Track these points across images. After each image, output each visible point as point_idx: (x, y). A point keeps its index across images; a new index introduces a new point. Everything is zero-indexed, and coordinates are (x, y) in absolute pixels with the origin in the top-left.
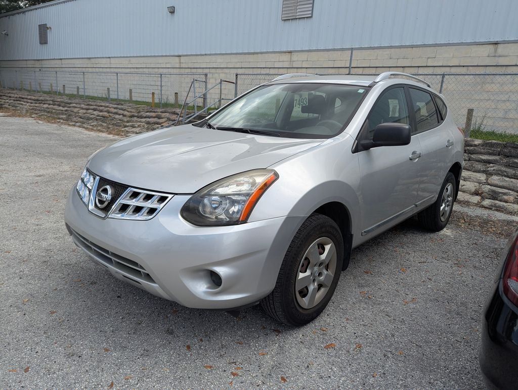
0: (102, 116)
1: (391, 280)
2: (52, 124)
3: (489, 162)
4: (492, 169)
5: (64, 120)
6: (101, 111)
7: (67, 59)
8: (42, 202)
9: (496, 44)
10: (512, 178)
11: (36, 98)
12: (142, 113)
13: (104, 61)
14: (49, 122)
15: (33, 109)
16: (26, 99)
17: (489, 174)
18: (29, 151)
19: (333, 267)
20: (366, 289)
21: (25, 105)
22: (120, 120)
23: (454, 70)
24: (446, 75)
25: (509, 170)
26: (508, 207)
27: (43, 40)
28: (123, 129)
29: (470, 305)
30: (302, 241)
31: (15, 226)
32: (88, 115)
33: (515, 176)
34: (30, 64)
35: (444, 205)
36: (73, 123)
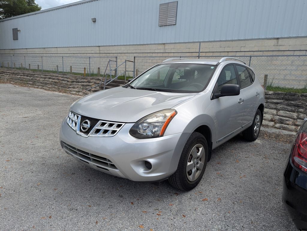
0: (54, 82)
1: (231, 167)
2: (24, 87)
3: (277, 103)
4: (279, 107)
5: (31, 85)
6: (54, 79)
7: (30, 48)
8: (31, 132)
9: (278, 39)
10: (290, 112)
11: (13, 72)
12: (79, 80)
13: (53, 49)
14: (22, 86)
15: (11, 79)
16: (6, 72)
17: (278, 110)
18: (15, 103)
19: (203, 159)
20: (219, 172)
21: (6, 76)
22: (65, 84)
23: (256, 54)
24: (252, 56)
25: (288, 107)
26: (289, 127)
27: (15, 38)
28: (68, 89)
29: (274, 178)
30: (189, 146)
31: (20, 145)
32: (46, 81)
33: (292, 110)
34: (7, 52)
35: (256, 127)
36: (37, 86)
